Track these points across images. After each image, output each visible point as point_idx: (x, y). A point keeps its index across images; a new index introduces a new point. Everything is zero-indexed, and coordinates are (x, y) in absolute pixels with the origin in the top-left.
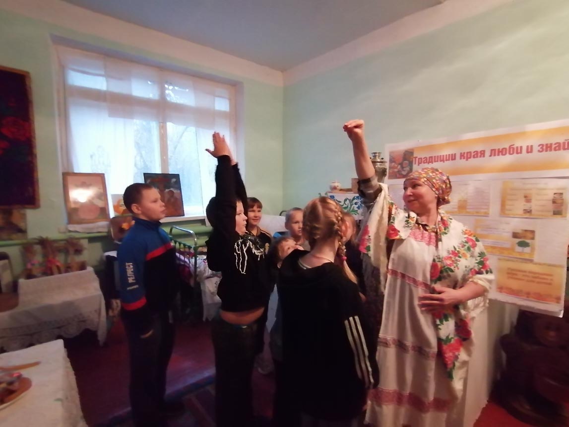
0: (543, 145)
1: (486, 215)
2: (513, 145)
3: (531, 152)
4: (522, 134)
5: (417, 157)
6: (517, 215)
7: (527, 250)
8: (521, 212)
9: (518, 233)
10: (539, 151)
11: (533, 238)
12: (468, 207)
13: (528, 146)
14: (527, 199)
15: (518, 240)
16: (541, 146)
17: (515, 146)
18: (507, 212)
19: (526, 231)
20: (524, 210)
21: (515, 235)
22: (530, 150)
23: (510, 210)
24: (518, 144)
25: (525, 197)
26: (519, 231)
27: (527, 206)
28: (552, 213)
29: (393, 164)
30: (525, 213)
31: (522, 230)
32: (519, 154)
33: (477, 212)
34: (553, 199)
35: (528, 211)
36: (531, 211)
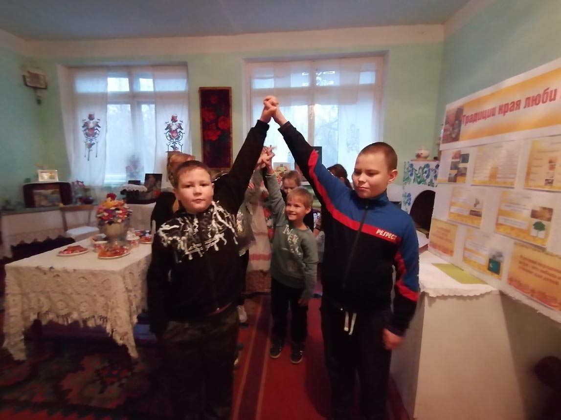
1: (512, 186)
2: (548, 89)
5: (465, 115)
6: (539, 186)
7: (541, 234)
8: (543, 183)
9: (537, 211)
11: (549, 219)
12: (498, 176)
14: (552, 164)
15: (535, 221)
17: (549, 91)
18: (531, 183)
19: (544, 208)
20: (546, 180)
21: (534, 214)
23: (534, 180)
24: (553, 86)
25: (550, 162)
26: (538, 209)
27: (549, 175)
29: (448, 125)
30: (546, 184)
31: (541, 207)
33: (505, 183)
35: (549, 182)
36: (553, 180)
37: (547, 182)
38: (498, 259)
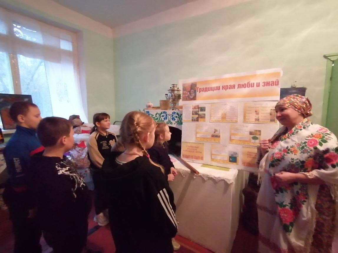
0: (265, 82)
1: (236, 122)
2: (250, 82)
3: (259, 86)
4: (254, 76)
5: (198, 88)
6: (252, 122)
7: (257, 141)
8: (254, 120)
9: (252, 132)
10: (263, 86)
11: (260, 135)
12: (227, 118)
13: (257, 83)
14: (257, 113)
15: (252, 136)
16: (264, 83)
17: (250, 83)
18: (246, 120)
19: (256, 131)
20: (255, 119)
21: (251, 133)
22: (258, 85)
23: (248, 119)
24: (252, 81)
25: (256, 112)
26: (253, 131)
27: (257, 117)
28: (270, 120)
29: (185, 91)
30: (255, 121)
31: (254, 130)
32: (253, 88)
33: (231, 121)
34: (270, 113)
35: (257, 120)
36: (259, 119)
37: (256, 120)
38: (234, 156)
